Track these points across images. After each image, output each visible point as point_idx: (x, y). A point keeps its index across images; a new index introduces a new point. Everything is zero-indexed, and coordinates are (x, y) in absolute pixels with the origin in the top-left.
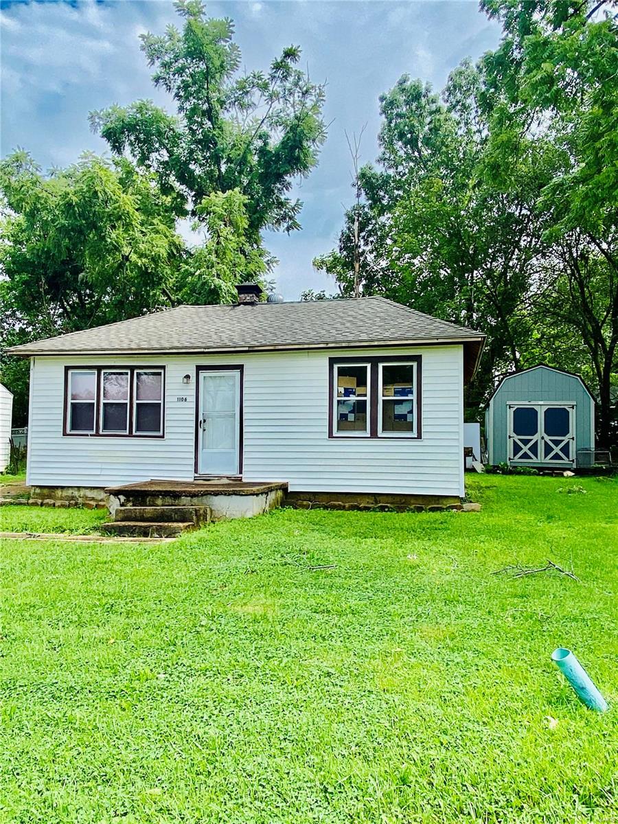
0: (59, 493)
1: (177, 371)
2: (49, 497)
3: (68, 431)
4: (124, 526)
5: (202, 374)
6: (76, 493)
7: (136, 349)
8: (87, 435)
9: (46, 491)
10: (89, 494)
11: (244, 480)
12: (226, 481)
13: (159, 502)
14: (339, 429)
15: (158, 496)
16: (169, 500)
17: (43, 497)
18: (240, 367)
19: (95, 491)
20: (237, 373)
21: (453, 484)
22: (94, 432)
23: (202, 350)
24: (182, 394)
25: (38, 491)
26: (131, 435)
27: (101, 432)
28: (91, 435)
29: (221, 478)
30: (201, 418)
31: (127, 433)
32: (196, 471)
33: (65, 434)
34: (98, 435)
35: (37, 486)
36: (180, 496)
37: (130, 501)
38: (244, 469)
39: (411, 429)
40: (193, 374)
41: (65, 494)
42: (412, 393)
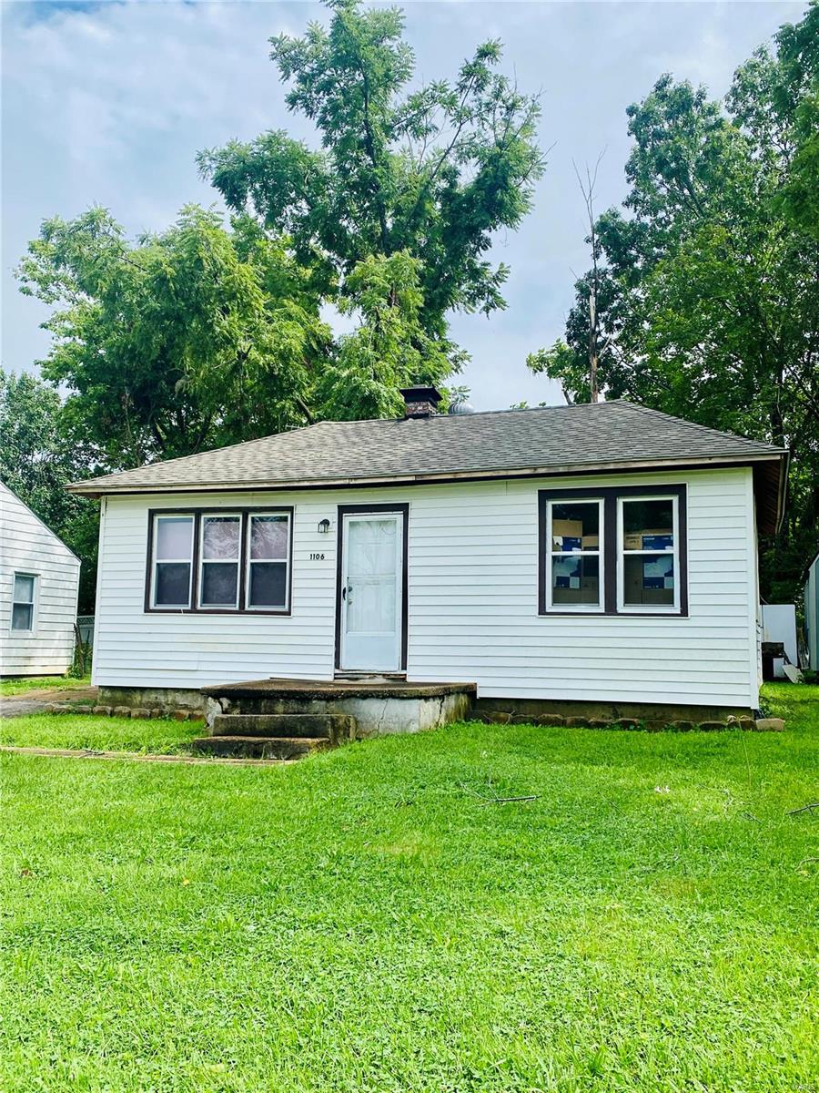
0: (137, 698)
1: (309, 516)
2: (124, 703)
3: (152, 606)
4: (226, 742)
5: (348, 519)
6: (162, 699)
7: (250, 483)
8: (179, 611)
9: (119, 695)
10: (181, 700)
11: (409, 680)
12: (381, 680)
13: (280, 707)
14: (555, 601)
15: (278, 699)
16: (294, 705)
17: (114, 703)
18: (404, 508)
19: (190, 694)
20: (399, 517)
22: (189, 607)
23: (347, 482)
24: (318, 548)
25: (108, 694)
26: (242, 611)
27: (199, 607)
28: (185, 611)
29: (374, 675)
30: (344, 585)
31: (237, 608)
32: (337, 665)
33: (147, 610)
34: (194, 610)
35: (107, 687)
36: (310, 700)
37: (236, 707)
38: (409, 663)
39: (670, 601)
40: (333, 518)
41: (145, 699)
42: (671, 544)
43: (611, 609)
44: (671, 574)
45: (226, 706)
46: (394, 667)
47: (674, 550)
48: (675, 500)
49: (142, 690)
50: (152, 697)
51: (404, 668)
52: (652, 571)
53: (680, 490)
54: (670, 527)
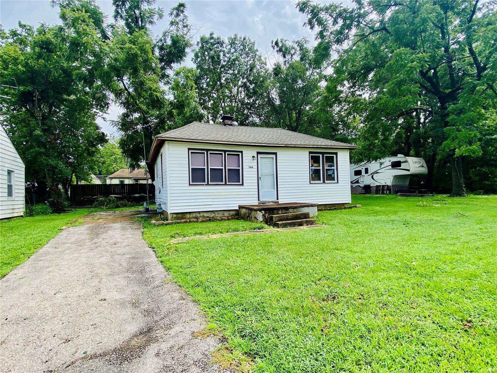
0: (188, 216)
1: (248, 154)
2: (182, 218)
3: (191, 183)
5: (260, 156)
6: (198, 215)
8: (203, 185)
9: (180, 215)
10: (206, 215)
11: (280, 203)
12: (271, 203)
13: (280, 212)
15: (279, 209)
16: (284, 211)
17: (178, 219)
18: (276, 154)
19: (209, 213)
20: (274, 156)
21: (347, 198)
22: (206, 183)
23: (266, 145)
24: (251, 165)
25: (175, 216)
26: (226, 184)
27: (210, 183)
28: (205, 185)
29: (269, 202)
30: (260, 176)
31: (224, 183)
32: (259, 200)
33: (190, 185)
34: (208, 184)
35: (174, 213)
36: (289, 209)
38: (279, 198)
39: (333, 179)
40: (256, 156)
41: (191, 216)
42: (334, 166)
43: (324, 182)
44: (334, 173)
45: (263, 213)
46: (275, 200)
47: (335, 168)
48: (335, 156)
49: (190, 213)
50: (194, 215)
51: (278, 199)
52: (330, 173)
53: (336, 154)
54: (333, 162)
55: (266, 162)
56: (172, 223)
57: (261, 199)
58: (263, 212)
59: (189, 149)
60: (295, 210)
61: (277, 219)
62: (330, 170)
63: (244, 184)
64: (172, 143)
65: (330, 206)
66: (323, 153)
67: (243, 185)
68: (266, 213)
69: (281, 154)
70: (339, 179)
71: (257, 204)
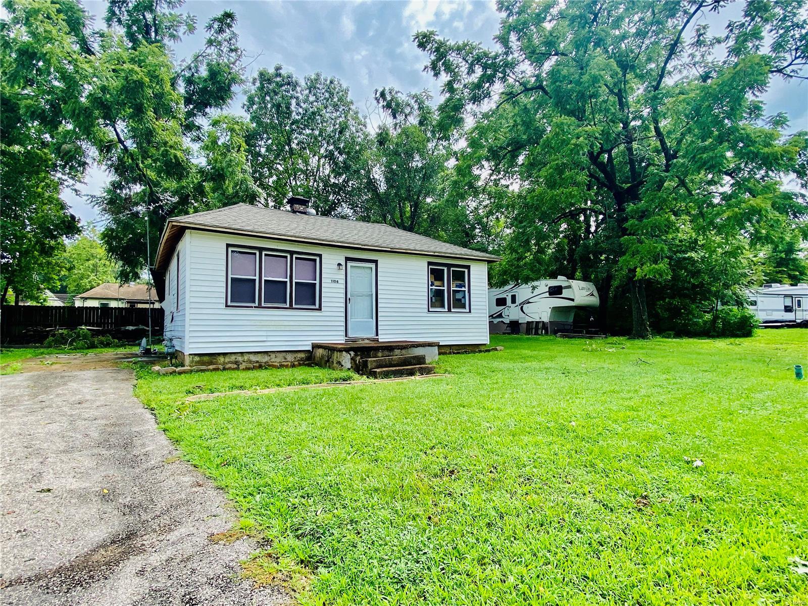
0: (221, 359)
1: (331, 260)
2: (211, 363)
3: (229, 303)
5: (350, 264)
6: (240, 359)
8: (252, 307)
9: (206, 359)
10: (253, 358)
11: (380, 340)
12: (367, 341)
16: (386, 353)
17: (203, 363)
18: (376, 262)
19: (259, 355)
20: (373, 266)
21: (483, 337)
22: (257, 305)
24: (336, 277)
25: (197, 359)
26: (291, 307)
27: (263, 305)
28: (255, 307)
29: (363, 339)
30: (349, 296)
31: (288, 306)
32: (346, 336)
33: (227, 306)
34: (260, 307)
35: (195, 355)
36: (394, 349)
38: (380, 332)
39: (464, 307)
40: (343, 263)
41: (227, 360)
42: (465, 287)
43: (449, 310)
44: (464, 297)
45: (352, 355)
46: (373, 335)
47: (466, 289)
48: (466, 271)
49: (225, 354)
50: (233, 358)
51: (377, 335)
52: (459, 296)
53: (468, 267)
54: (464, 281)
55: (360, 275)
56: (191, 371)
57: (350, 335)
58: (352, 353)
59: (228, 246)
60: (404, 351)
61: (375, 364)
62: (459, 291)
63: (323, 309)
64: (197, 233)
65: (457, 348)
66: (449, 266)
67: (320, 309)
68: (356, 355)
69: (385, 262)
70: (472, 307)
71: (343, 342)
